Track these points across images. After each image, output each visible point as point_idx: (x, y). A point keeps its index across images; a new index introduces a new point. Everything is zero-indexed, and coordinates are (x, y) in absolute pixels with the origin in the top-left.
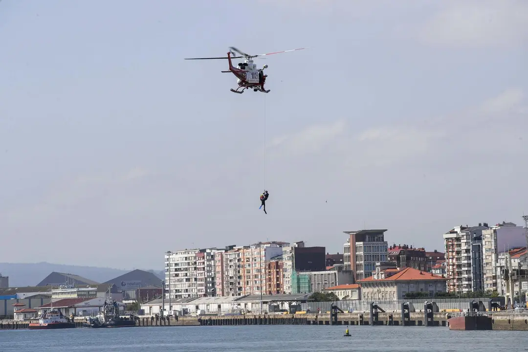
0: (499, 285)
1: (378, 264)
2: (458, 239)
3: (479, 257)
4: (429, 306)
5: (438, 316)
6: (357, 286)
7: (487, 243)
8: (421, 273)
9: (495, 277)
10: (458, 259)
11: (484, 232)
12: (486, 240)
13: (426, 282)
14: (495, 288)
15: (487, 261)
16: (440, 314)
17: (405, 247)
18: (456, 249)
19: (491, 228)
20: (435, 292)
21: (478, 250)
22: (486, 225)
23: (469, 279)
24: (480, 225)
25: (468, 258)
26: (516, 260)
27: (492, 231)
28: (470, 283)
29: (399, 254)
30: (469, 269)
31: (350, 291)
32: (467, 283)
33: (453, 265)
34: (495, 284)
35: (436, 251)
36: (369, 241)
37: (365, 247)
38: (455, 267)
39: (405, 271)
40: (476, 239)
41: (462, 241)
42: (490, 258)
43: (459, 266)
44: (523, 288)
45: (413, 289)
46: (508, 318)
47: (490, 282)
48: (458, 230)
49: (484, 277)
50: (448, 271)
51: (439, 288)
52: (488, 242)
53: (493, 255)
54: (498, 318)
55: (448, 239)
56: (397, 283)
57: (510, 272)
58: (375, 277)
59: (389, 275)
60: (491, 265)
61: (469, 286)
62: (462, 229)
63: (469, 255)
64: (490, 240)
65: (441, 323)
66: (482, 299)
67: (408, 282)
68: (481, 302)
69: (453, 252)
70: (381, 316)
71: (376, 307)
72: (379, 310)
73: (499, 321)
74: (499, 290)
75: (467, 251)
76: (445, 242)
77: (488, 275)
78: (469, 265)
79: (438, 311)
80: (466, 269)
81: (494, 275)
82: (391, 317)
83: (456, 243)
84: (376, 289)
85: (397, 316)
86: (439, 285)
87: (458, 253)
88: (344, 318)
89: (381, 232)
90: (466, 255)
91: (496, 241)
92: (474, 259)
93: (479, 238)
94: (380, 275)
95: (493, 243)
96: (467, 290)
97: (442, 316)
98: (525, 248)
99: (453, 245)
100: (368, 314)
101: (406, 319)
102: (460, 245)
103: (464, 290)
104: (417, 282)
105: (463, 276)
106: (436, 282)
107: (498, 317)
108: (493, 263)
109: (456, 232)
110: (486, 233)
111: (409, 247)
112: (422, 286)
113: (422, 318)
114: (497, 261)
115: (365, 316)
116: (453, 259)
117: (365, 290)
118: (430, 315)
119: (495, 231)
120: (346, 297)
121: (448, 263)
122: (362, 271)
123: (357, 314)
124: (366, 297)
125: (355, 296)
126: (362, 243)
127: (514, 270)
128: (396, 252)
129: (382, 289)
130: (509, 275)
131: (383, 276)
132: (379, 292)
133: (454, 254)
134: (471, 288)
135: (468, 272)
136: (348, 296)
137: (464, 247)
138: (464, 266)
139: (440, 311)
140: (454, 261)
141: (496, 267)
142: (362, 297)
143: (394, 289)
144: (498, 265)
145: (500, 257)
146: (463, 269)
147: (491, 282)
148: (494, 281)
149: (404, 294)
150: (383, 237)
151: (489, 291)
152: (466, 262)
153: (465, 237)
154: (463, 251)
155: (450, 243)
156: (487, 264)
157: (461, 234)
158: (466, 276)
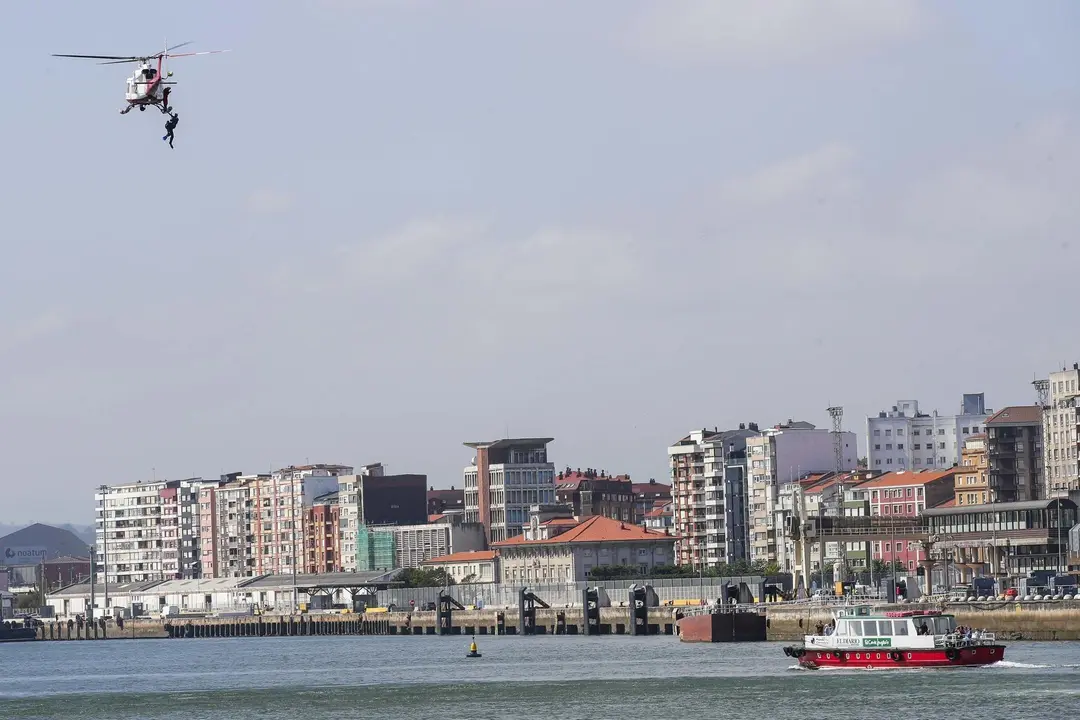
0: (781, 550)
1: (536, 509)
2: (698, 457)
3: (741, 493)
4: (639, 595)
5: (658, 614)
6: (491, 554)
7: (757, 464)
8: (623, 528)
9: (772, 533)
10: (698, 497)
11: (750, 442)
12: (754, 457)
13: (633, 545)
14: (771, 555)
15: (758, 501)
16: (661, 610)
17: (591, 474)
18: (694, 477)
19: (765, 433)
20: (650, 567)
21: (738, 478)
22: (754, 427)
23: (720, 538)
24: (742, 427)
25: (718, 495)
26: (815, 498)
27: (767, 440)
28: (721, 545)
29: (578, 489)
30: (720, 517)
31: (477, 565)
32: (715, 545)
33: (688, 510)
34: (772, 548)
35: (652, 481)
36: (516, 462)
37: (507, 474)
38: (691, 514)
39: (589, 522)
40: (733, 455)
41: (706, 460)
42: (762, 495)
43: (700, 512)
44: (828, 555)
45: (605, 560)
46: (798, 616)
47: (762, 542)
48: (697, 437)
49: (751, 533)
50: (678, 522)
51: (659, 557)
52: (758, 462)
53: (769, 489)
54: (780, 616)
55: (676, 456)
56: (574, 547)
57: (803, 522)
58: (529, 536)
59: (558, 531)
60: (764, 509)
61: (720, 552)
62: (706, 435)
63: (720, 488)
64: (762, 457)
65: (662, 628)
66: (745, 579)
67: (597, 546)
68: (743, 585)
69: (687, 482)
70: (541, 615)
71: (531, 597)
72: (536, 604)
73: (782, 623)
74: (781, 560)
75: (717, 481)
76: (672, 462)
77: (758, 529)
78: (719, 509)
79: (656, 603)
80: (714, 517)
81: (770, 528)
82: (561, 617)
83: (693, 465)
84: (530, 561)
85: (572, 615)
86: (660, 550)
87: (699, 484)
88: (466, 621)
89: (541, 443)
90: (713, 488)
91: (774, 459)
92: (731, 497)
93: (740, 454)
94: (539, 531)
95: (769, 465)
96: (715, 560)
97: (666, 615)
98: (832, 474)
99: (687, 469)
100: (514, 612)
101: (593, 622)
102: (701, 470)
103: (710, 560)
104: (615, 545)
105: (708, 531)
106: (652, 545)
107: (779, 614)
108: (769, 505)
109: (694, 442)
110: (756, 445)
111: (599, 474)
112: (625, 553)
113: (625, 618)
114: (776, 500)
115: (508, 617)
116: (687, 496)
117: (508, 563)
118: (641, 613)
119: (772, 440)
120: (469, 577)
121: (678, 505)
122: (503, 524)
123: (491, 612)
124: (511, 578)
125: (488, 576)
126: (501, 466)
127: (810, 518)
128: (571, 485)
129: (544, 560)
130: (801, 528)
131: (545, 533)
132: (537, 566)
133: (690, 487)
134: (723, 555)
135: (718, 523)
136: (474, 575)
137: (709, 473)
138: (710, 512)
139: (661, 603)
140: (690, 501)
141: (774, 513)
142: (503, 577)
143: (567, 560)
144: (779, 507)
145: (782, 492)
146: (708, 517)
147: (764, 543)
148: (771, 540)
149: (588, 570)
150: (545, 454)
151: (760, 562)
152: (713, 503)
153: (712, 452)
154: (708, 482)
155: (682, 465)
156: (756, 506)
157: (704, 446)
158: (715, 531)
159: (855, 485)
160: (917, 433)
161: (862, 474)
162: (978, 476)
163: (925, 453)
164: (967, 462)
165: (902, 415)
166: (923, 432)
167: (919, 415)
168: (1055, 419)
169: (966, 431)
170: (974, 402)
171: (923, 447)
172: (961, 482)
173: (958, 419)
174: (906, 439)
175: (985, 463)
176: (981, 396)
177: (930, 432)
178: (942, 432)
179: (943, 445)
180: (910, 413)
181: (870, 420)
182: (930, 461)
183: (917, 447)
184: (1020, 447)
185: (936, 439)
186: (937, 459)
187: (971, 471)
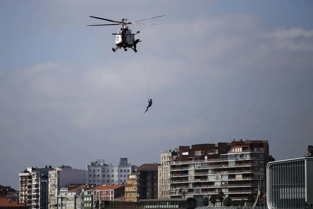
2: (30, 177)
3: (46, 190)
7: (52, 180)
8: (10, 202)
9: (57, 205)
10: (29, 192)
11: (50, 172)
12: (51, 178)
15: (51, 194)
18: (28, 184)
19: (55, 170)
21: (45, 186)
22: (50, 167)
23: (37, 207)
24: (46, 167)
25: (37, 191)
26: (73, 193)
27: (56, 172)
30: (38, 199)
33: (25, 196)
38: (26, 197)
40: (43, 177)
41: (33, 178)
42: (54, 192)
43: (30, 197)
47: (53, 208)
48: (30, 170)
49: (49, 205)
50: (22, 200)
53: (56, 190)
55: (22, 177)
57: (100, 203)
60: (54, 196)
62: (33, 169)
63: (38, 189)
64: (54, 178)
69: (26, 186)
75: (37, 186)
76: (20, 179)
77: (51, 204)
78: (37, 196)
80: (35, 199)
81: (56, 203)
83: (28, 180)
87: (30, 187)
90: (35, 189)
91: (59, 179)
92: (42, 192)
93: (46, 177)
95: (57, 181)
98: (79, 185)
99: (26, 181)
102: (31, 182)
105: (33, 204)
108: (56, 195)
109: (29, 172)
110: (52, 174)
114: (58, 194)
116: (25, 191)
119: (58, 172)
121: (22, 194)
130: (99, 204)
133: (27, 188)
135: (36, 201)
137: (34, 183)
138: (34, 197)
140: (26, 193)
141: (58, 198)
144: (59, 196)
145: (61, 191)
146: (33, 199)
148: (56, 208)
152: (35, 194)
153: (35, 176)
154: (33, 186)
155: (24, 180)
156: (51, 195)
157: (32, 173)
158: (35, 204)
159: (88, 189)
160: (104, 171)
161: (90, 185)
162: (133, 187)
163: (106, 178)
164: (130, 183)
165: (99, 164)
166: (106, 171)
167: (104, 165)
168: (162, 169)
169: (121, 171)
170: (124, 161)
171: (106, 176)
172: (127, 189)
173: (119, 167)
174: (100, 173)
175: (136, 183)
176: (126, 159)
177: (108, 171)
178: (113, 171)
179: (113, 176)
180: (102, 164)
181: (88, 166)
182: (108, 181)
183: (104, 176)
184: (148, 178)
185: (110, 173)
186: (111, 180)
187: (131, 185)
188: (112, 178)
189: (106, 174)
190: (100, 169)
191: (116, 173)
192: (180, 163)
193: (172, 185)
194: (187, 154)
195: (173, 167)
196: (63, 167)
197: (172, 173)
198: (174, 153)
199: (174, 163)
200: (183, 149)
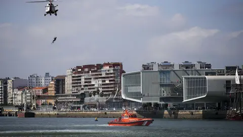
3: (6, 90)
5: (4, 112)
7: (9, 85)
19: (11, 79)
21: (6, 87)
22: (9, 78)
24: (6, 78)
25: (2, 91)
26: (21, 91)
28: (2, 100)
30: (2, 95)
34: (12, 101)
42: (10, 91)
47: (10, 100)
49: (8, 98)
53: (12, 90)
57: (35, 96)
60: (11, 93)
63: (2, 89)
64: (11, 84)
74: (14, 103)
78: (2, 93)
79: (3, 110)
81: (12, 97)
91: (13, 84)
92: (4, 91)
93: (6, 83)
98: (24, 87)
110: (9, 82)
114: (13, 92)
119: (13, 80)
134: (2, 102)
141: (13, 94)
145: (14, 90)
148: (12, 99)
156: (9, 93)
158: (1, 97)
159: (29, 89)
161: (30, 87)
162: (53, 88)
163: (38, 83)
164: (50, 85)
165: (34, 76)
166: (38, 79)
168: (68, 78)
169: (46, 79)
170: (47, 74)
172: (49, 89)
173: (45, 77)
174: (35, 81)
175: (54, 86)
176: (49, 73)
180: (36, 76)
181: (29, 77)
182: (39, 85)
184: (60, 83)
185: (40, 81)
187: (51, 87)
188: (41, 84)
189: (38, 81)
190: (35, 79)
191: (43, 81)
192: (77, 75)
193: (73, 86)
194: (80, 70)
195: (73, 77)
196: (15, 78)
197: (73, 80)
198: (73, 70)
199: (74, 75)
200: (78, 67)
